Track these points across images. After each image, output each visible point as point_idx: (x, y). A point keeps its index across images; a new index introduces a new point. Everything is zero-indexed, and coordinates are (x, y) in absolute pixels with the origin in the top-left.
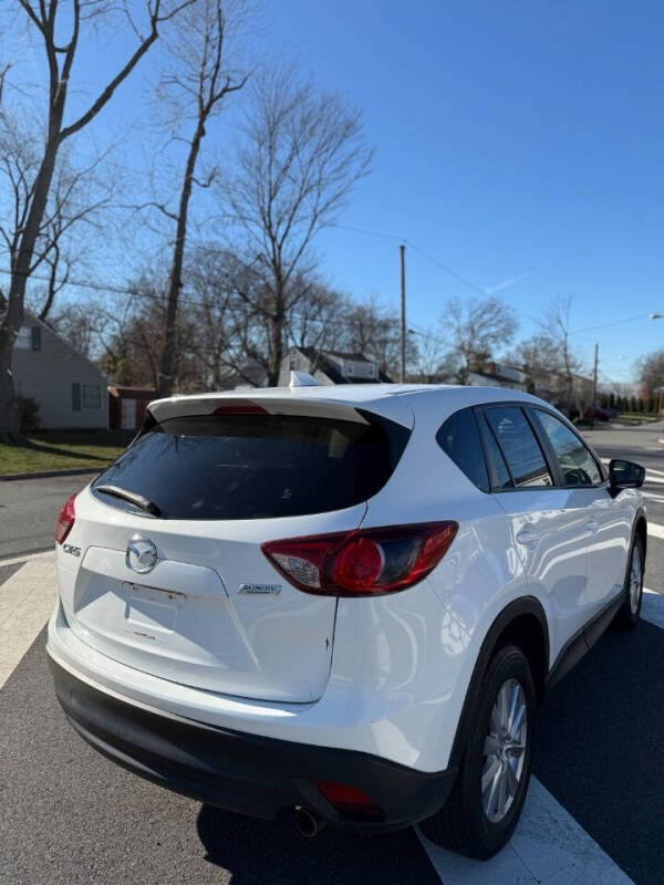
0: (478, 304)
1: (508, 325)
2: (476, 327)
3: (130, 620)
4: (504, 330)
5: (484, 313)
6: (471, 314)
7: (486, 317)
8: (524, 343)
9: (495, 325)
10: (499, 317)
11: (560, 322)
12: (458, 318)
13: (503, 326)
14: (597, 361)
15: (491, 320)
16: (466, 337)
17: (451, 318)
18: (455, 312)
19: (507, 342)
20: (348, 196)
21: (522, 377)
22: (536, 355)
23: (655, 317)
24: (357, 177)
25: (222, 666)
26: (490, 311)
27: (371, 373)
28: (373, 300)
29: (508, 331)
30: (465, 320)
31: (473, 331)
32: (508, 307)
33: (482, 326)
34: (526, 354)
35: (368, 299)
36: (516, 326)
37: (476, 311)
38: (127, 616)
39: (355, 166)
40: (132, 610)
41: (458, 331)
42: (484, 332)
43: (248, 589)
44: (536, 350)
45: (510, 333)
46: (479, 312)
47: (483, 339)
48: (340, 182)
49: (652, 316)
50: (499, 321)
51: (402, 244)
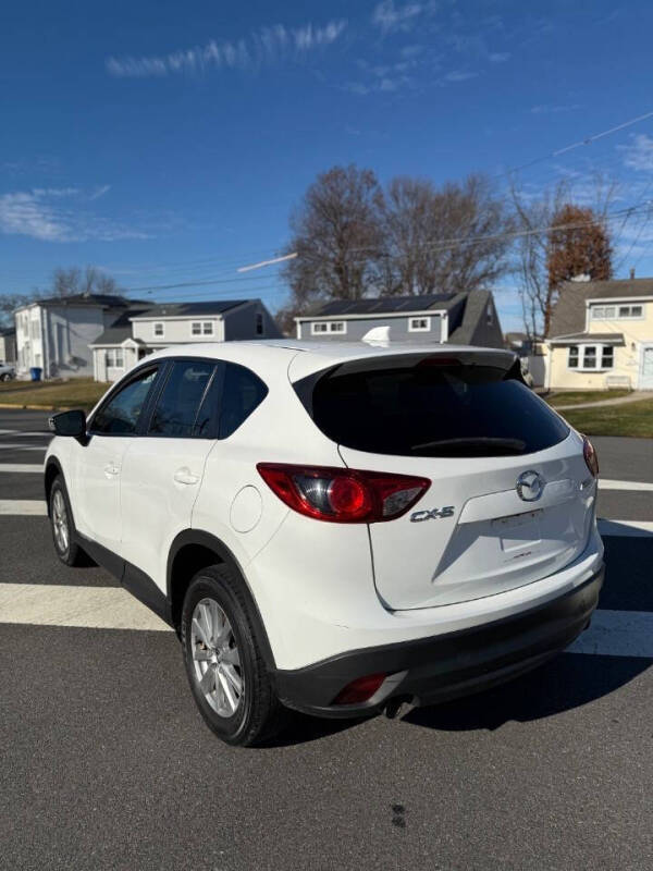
38: (502, 547)
40: (505, 541)
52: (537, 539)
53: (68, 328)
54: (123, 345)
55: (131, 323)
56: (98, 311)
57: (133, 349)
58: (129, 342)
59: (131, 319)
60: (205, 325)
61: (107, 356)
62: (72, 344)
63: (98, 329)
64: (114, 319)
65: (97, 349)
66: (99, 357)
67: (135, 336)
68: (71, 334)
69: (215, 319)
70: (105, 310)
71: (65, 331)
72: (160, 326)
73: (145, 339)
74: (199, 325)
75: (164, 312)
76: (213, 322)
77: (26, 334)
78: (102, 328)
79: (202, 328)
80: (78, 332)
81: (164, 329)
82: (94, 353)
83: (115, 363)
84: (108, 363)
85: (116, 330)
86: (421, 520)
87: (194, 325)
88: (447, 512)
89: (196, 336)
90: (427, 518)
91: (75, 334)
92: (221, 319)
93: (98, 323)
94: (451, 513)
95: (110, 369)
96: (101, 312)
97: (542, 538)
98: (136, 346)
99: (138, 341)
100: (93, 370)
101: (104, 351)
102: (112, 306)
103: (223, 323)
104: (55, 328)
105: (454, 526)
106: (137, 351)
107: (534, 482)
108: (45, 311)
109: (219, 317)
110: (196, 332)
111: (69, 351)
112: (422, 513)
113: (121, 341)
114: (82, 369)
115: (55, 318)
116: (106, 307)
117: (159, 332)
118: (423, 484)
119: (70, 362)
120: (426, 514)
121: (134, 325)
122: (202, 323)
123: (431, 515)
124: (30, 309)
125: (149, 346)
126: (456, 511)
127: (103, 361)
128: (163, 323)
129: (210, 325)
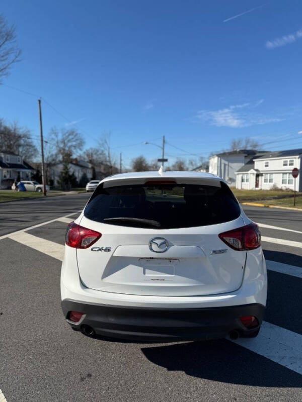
0: (66, 131)
1: (81, 142)
2: (66, 141)
3: (146, 275)
4: (79, 144)
5: (69, 135)
6: (63, 135)
7: (71, 137)
8: (87, 151)
9: (74, 141)
10: (76, 138)
11: (106, 142)
12: (57, 136)
13: (78, 142)
14: (121, 160)
15: (73, 139)
16: (62, 146)
17: (53, 136)
18: (55, 133)
19: (81, 149)
20: (7, 70)
21: (90, 166)
22: (92, 156)
23: (147, 143)
24: (13, 61)
25: (202, 284)
26: (72, 135)
27: (19, 161)
28: (15, 125)
29: (81, 144)
30: (60, 137)
31: (64, 143)
32: (80, 134)
33: (69, 141)
34: (88, 155)
35: (13, 124)
36: (84, 143)
37: (65, 134)
38: (144, 273)
39: (12, 56)
40: (147, 270)
41: (57, 142)
42: (70, 144)
43: (215, 252)
44: (92, 154)
45: (82, 145)
46: (67, 135)
47: (70, 147)
48: (4, 63)
49: (145, 143)
50: (77, 140)
51: (39, 99)
52: (173, 274)
53: (228, 165)
54: (249, 172)
55: (254, 162)
56: (242, 157)
57: (254, 174)
58: (252, 171)
59: (254, 160)
60: (290, 161)
61: (242, 177)
62: (230, 172)
63: (241, 165)
64: (248, 160)
65: (238, 174)
66: (239, 178)
67: (256, 168)
68: (230, 168)
69: (296, 158)
70: (245, 156)
71: (227, 167)
72: (268, 163)
73: (260, 169)
74: (287, 161)
75: (271, 156)
76: (294, 159)
77: (212, 168)
78: (243, 164)
79: (288, 163)
80: (232, 166)
81: (269, 164)
82: (237, 176)
83: (245, 180)
84: (243, 181)
85: (248, 166)
86: (95, 251)
87: (284, 162)
88: (108, 250)
89: (285, 167)
90: (98, 251)
91: (231, 168)
92: (299, 158)
93: (242, 163)
94: (109, 250)
95: (243, 183)
96: (243, 158)
97: (175, 274)
98: (255, 172)
99: (257, 170)
100: (235, 184)
101: (241, 175)
102: (248, 154)
103: (300, 159)
104: (223, 166)
105: (110, 257)
106: (255, 175)
107: (161, 244)
108: (219, 159)
109: (297, 157)
110: (285, 165)
111: (228, 175)
112: (97, 248)
113: (248, 171)
114: (233, 183)
115: (223, 161)
116: (246, 155)
117: (267, 166)
118: (99, 235)
119: (228, 180)
120: (98, 249)
121: (255, 163)
122: (288, 160)
123: (100, 250)
124: (214, 158)
125: (261, 172)
126: (112, 250)
127: (240, 180)
128: (269, 161)
129: (293, 161)
